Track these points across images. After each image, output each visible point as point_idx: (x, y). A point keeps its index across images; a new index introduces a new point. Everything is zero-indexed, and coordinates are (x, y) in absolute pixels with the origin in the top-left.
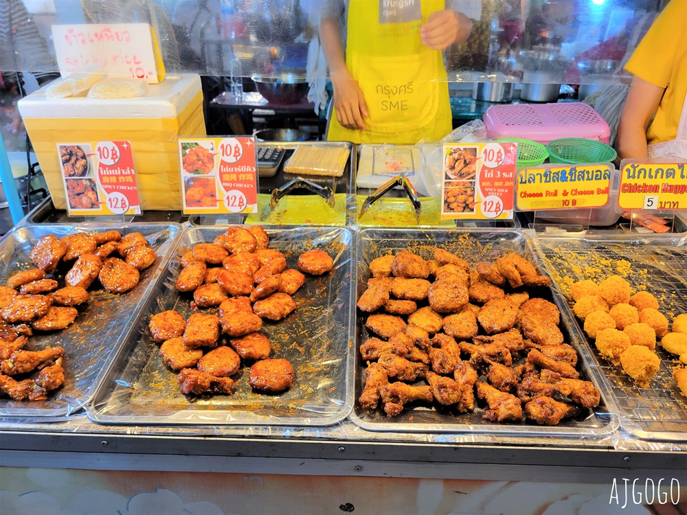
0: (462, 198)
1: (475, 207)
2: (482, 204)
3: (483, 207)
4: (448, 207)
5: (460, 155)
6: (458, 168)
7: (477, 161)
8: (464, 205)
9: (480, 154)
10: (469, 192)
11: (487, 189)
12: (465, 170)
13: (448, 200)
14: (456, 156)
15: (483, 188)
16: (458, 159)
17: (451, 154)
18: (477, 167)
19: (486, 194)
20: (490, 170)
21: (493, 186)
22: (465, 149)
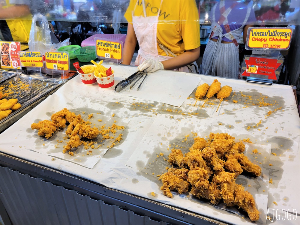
0: (7, 61)
1: (11, 64)
2: (12, 63)
3: (13, 64)
4: (3, 64)
5: (5, 46)
6: (4, 50)
7: (9, 48)
8: (7, 63)
9: (10, 46)
10: (8, 59)
11: (13, 58)
12: (6, 51)
13: (3, 61)
14: (3, 46)
15: (12, 58)
16: (4, 47)
17: (2, 45)
18: (9, 50)
19: (13, 60)
20: (13, 51)
21: (14, 57)
22: (6, 44)
